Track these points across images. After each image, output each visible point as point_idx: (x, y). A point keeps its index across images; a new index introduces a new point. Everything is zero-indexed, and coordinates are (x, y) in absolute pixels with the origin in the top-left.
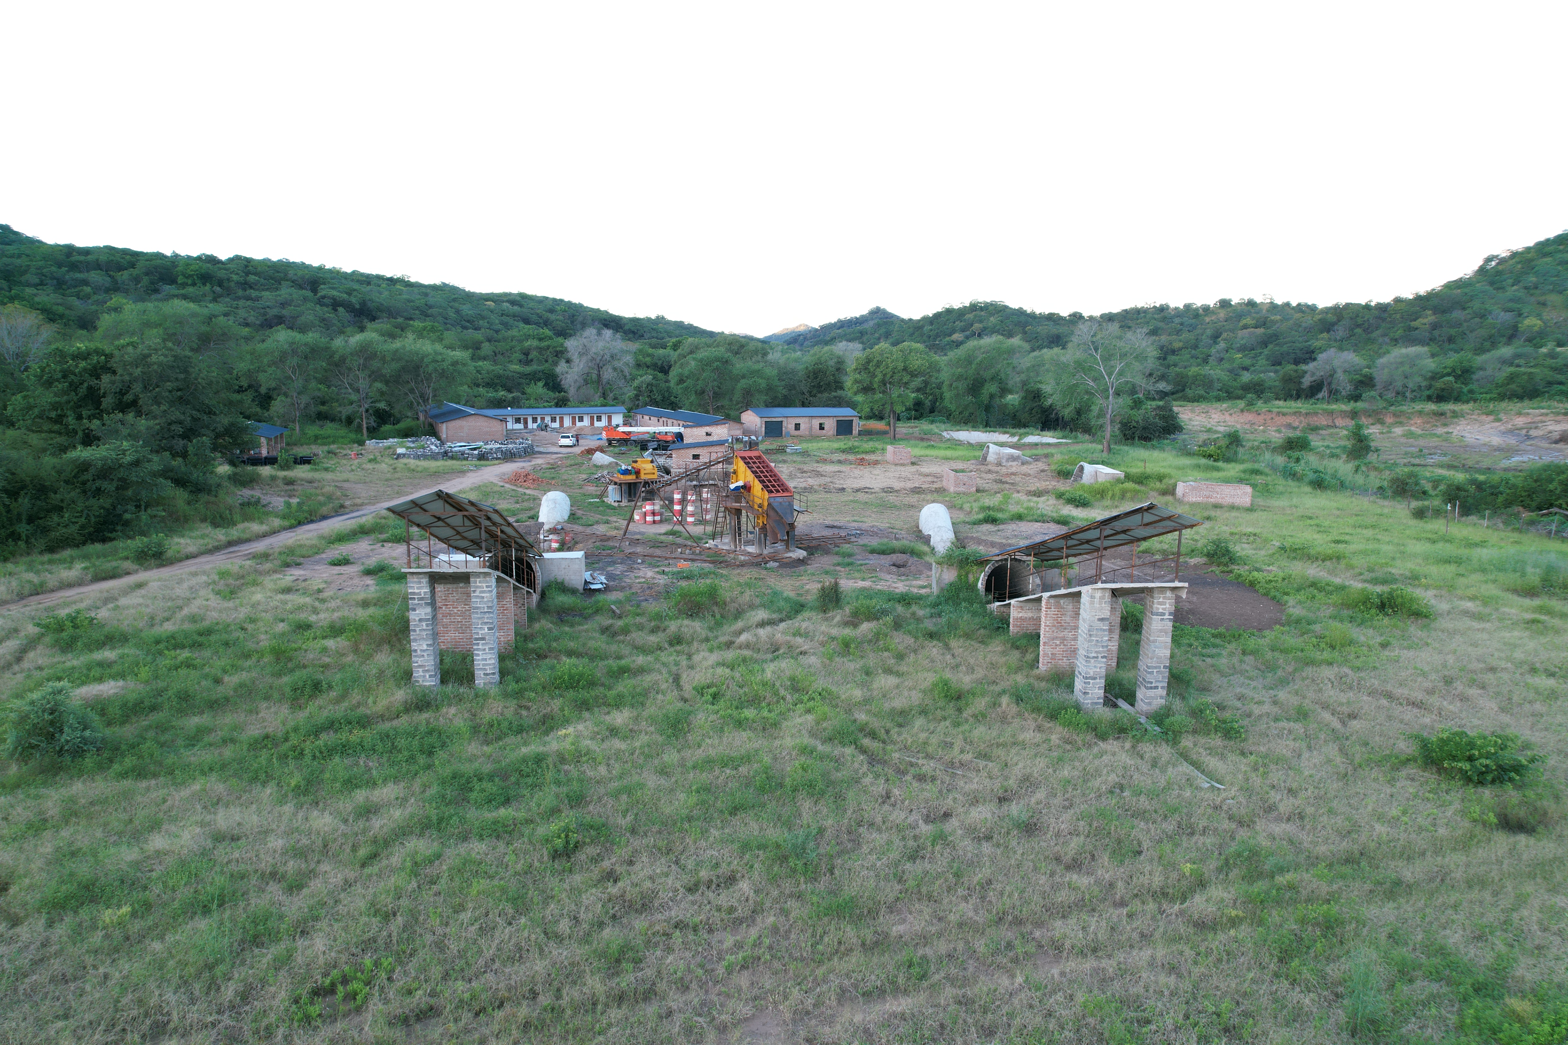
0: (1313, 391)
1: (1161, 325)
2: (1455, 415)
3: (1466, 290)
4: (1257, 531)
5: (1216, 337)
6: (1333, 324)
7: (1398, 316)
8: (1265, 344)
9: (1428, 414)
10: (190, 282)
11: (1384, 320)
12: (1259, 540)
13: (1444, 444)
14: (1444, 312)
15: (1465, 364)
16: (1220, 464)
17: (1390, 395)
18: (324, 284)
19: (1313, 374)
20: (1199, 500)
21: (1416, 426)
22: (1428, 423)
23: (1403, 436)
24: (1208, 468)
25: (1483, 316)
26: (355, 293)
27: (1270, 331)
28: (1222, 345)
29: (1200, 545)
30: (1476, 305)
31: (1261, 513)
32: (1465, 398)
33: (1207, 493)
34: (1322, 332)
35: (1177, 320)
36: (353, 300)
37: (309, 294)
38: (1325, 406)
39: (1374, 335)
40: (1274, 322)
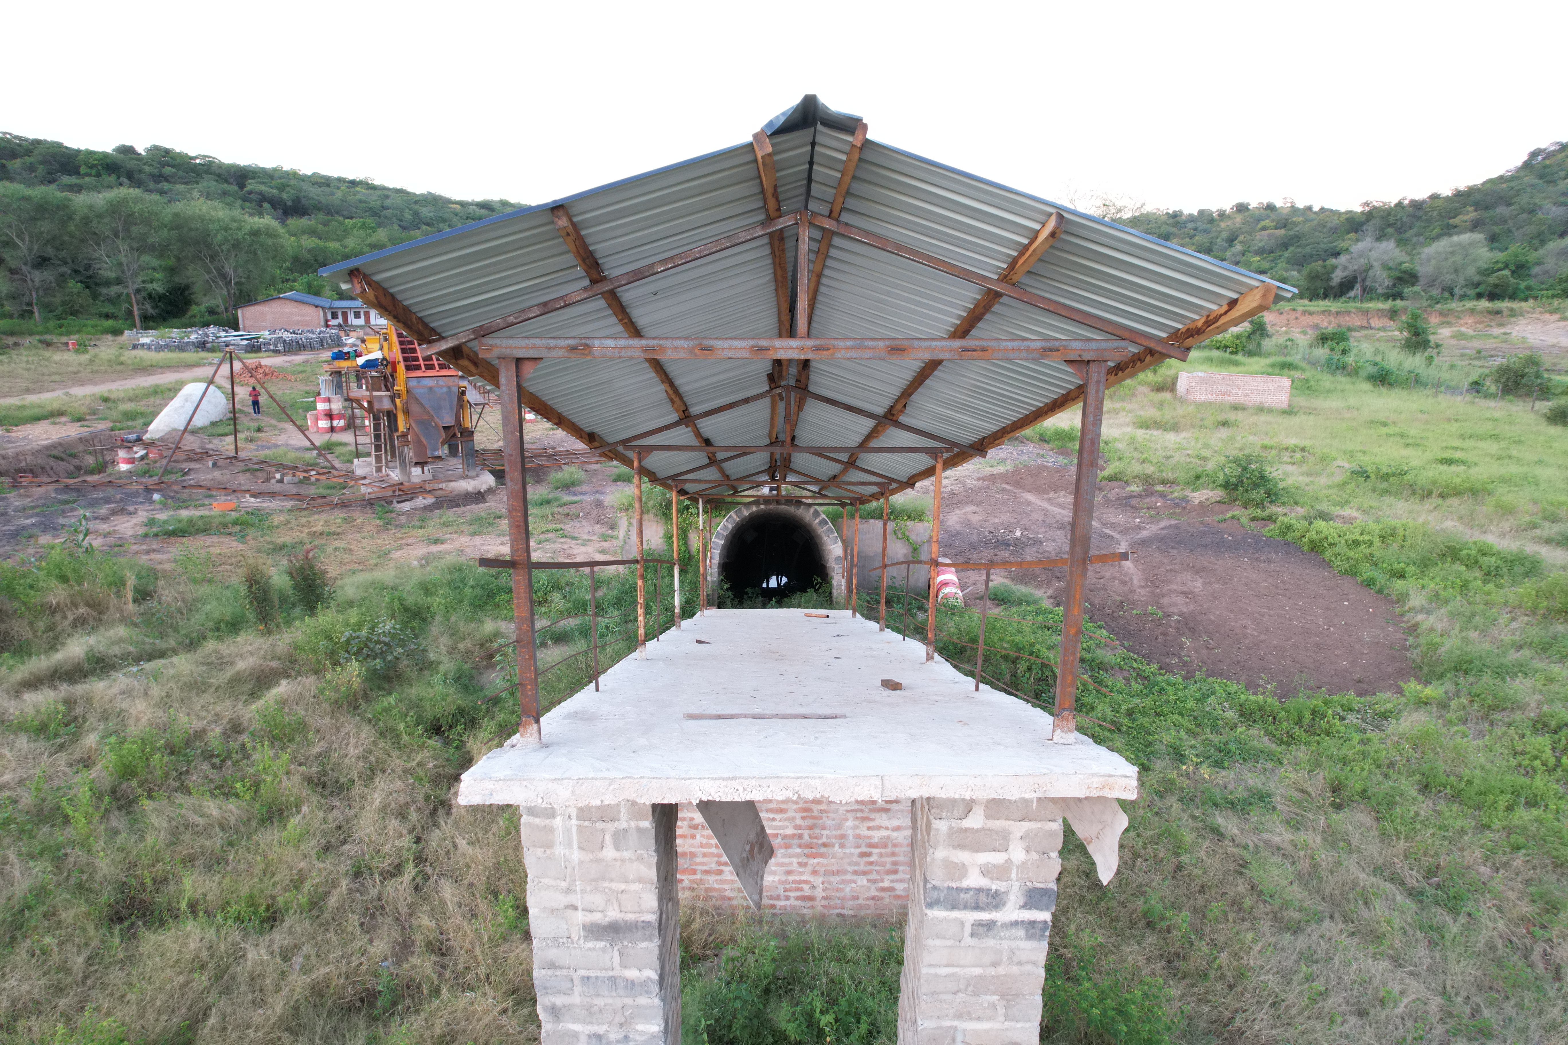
0: (1344, 288)
1: (1173, 230)
2: (1513, 313)
3: (1512, 184)
4: (1307, 443)
5: (1231, 240)
6: (1362, 224)
7: (1435, 214)
8: (1285, 246)
9: (1481, 312)
10: (94, 172)
11: (1419, 218)
12: (1311, 459)
13: (1504, 345)
14: (1487, 208)
15: (1521, 258)
16: (1239, 357)
17: (1435, 292)
18: (253, 178)
19: (1345, 268)
20: (1211, 398)
21: (1467, 326)
22: (1481, 323)
23: (1453, 337)
24: (1222, 362)
25: (1532, 212)
26: (288, 189)
27: (1292, 233)
28: (1238, 247)
29: (1210, 466)
30: (1524, 199)
31: (1304, 417)
32: (1522, 295)
33: (1223, 388)
34: (1348, 233)
35: (1190, 225)
36: (285, 196)
37: (235, 188)
38: (1358, 305)
39: (1408, 234)
40: (1295, 224)
